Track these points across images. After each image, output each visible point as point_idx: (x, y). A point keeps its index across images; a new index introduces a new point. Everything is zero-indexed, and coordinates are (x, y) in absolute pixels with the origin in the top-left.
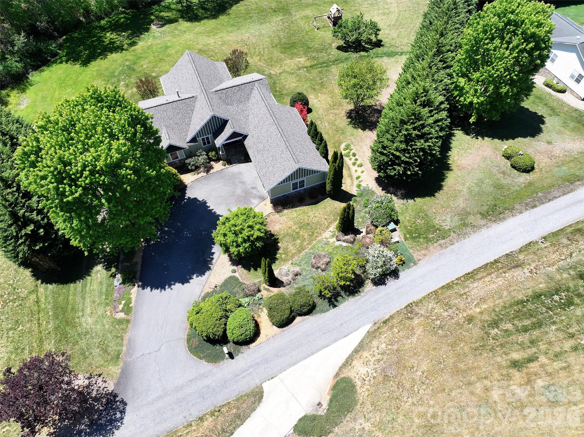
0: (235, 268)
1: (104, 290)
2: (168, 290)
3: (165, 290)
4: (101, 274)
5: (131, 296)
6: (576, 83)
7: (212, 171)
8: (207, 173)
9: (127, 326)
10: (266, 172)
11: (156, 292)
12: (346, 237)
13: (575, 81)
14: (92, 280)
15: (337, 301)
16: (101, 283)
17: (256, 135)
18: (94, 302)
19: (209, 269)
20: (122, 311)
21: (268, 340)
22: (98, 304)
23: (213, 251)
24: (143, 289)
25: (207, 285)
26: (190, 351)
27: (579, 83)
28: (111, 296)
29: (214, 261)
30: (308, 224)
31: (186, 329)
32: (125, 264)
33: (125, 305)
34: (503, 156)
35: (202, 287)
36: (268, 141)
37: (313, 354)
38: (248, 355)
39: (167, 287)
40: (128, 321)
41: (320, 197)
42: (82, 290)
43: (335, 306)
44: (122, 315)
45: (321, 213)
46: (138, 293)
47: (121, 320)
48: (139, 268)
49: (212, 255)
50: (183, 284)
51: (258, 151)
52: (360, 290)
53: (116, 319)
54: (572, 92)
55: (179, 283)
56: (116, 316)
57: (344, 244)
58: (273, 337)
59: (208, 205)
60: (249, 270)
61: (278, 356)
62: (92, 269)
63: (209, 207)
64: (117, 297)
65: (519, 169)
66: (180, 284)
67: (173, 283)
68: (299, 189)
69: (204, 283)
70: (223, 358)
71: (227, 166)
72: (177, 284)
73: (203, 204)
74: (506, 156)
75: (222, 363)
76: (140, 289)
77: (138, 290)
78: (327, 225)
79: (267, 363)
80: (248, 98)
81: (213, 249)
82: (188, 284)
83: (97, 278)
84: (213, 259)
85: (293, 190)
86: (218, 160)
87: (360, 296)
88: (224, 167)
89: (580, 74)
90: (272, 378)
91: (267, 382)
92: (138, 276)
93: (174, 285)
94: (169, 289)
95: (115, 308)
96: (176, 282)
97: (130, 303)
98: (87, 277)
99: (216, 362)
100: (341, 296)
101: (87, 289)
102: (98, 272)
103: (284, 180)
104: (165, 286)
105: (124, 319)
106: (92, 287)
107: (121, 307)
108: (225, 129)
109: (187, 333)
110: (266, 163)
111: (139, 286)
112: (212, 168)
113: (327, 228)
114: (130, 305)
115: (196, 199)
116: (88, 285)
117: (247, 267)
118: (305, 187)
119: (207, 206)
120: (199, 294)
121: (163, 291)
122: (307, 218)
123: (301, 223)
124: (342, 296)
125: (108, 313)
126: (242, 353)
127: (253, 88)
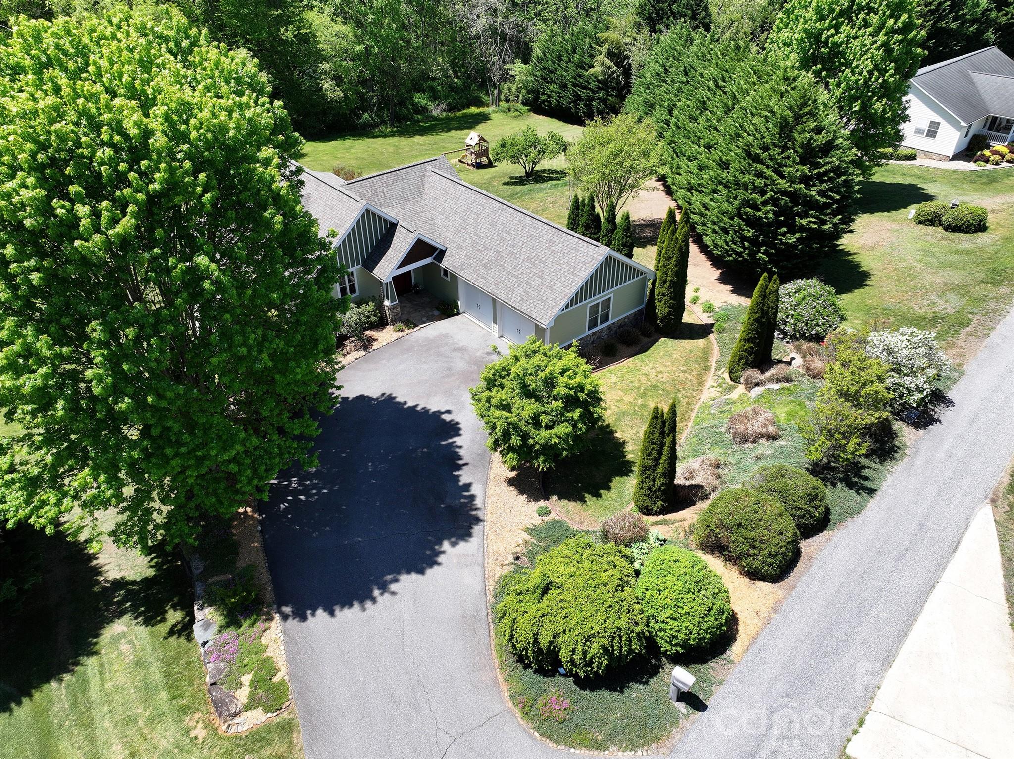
0: (542, 503)
1: (157, 677)
2: (383, 600)
3: (374, 600)
4: (130, 642)
5: (269, 653)
6: (930, 139)
7: (375, 346)
8: (365, 350)
9: (291, 745)
10: (525, 291)
11: (348, 615)
12: (768, 374)
13: (927, 135)
14: (102, 665)
15: (866, 479)
16: (138, 664)
17: (469, 241)
18: (131, 721)
19: (478, 520)
20: (251, 705)
21: (769, 620)
22: (151, 721)
23: (463, 481)
24: (304, 619)
25: (491, 560)
26: (550, 737)
27: (934, 137)
28: (191, 684)
29: (478, 502)
30: (655, 387)
31: (496, 683)
32: (216, 579)
33: (255, 685)
34: (921, 222)
35: (478, 569)
36: (502, 239)
37: (913, 617)
38: (741, 681)
39: (376, 593)
40: (286, 728)
41: (645, 340)
42: (75, 704)
43: (871, 492)
44: (257, 717)
45: (667, 364)
46: (289, 639)
47: (258, 732)
48: (265, 577)
49: (468, 491)
50: (421, 572)
51: (485, 266)
52: (897, 443)
53: (237, 737)
54: (928, 154)
55: (409, 572)
56: (233, 730)
57: (776, 387)
58: (775, 610)
59: (400, 399)
60: (583, 500)
61: (826, 654)
62: (97, 636)
63: (405, 403)
64: (220, 672)
65: (967, 227)
66: (414, 576)
67: (389, 577)
68: (599, 327)
69: (480, 558)
70: (675, 720)
71: (407, 331)
72: (405, 578)
73: (389, 401)
74: (928, 220)
75: (677, 734)
76: (292, 623)
77: (284, 632)
78: (695, 381)
79: (813, 683)
80: (421, 193)
81: (461, 479)
82: (436, 567)
83: (121, 654)
84: (473, 497)
85: (590, 329)
86: (381, 324)
87: (906, 459)
88: (400, 334)
89: (932, 122)
90: (861, 723)
91: (854, 738)
92: (269, 595)
93: (396, 580)
94: (386, 595)
95: (220, 706)
96: (399, 573)
97: (274, 671)
98: (84, 659)
99: (658, 739)
100: (864, 467)
101: (94, 692)
102: (116, 640)
103: (572, 300)
104: (371, 591)
105: (268, 728)
106: (108, 685)
107: (243, 695)
108: (394, 242)
109: (506, 694)
110: (517, 277)
111: (285, 617)
112: (371, 340)
113: (701, 384)
114: (276, 679)
115: (362, 397)
116: (94, 682)
117: (574, 494)
118: (610, 322)
119: (399, 403)
120: (479, 587)
121: (368, 604)
122: (643, 378)
123: (639, 388)
124: (869, 467)
125: (200, 732)
126: (721, 683)
127: (424, 175)
